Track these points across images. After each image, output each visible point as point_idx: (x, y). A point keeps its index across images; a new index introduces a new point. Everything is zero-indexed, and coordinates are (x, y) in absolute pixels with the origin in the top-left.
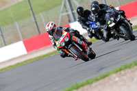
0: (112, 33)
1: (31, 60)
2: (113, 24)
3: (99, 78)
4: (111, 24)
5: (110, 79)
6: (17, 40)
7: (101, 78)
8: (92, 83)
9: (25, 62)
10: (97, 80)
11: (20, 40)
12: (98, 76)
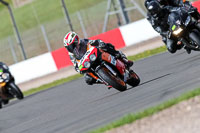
0: (179, 43)
1: (62, 80)
2: (180, 30)
3: (162, 106)
4: (176, 29)
5: (178, 108)
6: (43, 51)
7: (166, 107)
8: (152, 113)
9: (54, 83)
10: (161, 110)
11: (46, 52)
12: (161, 104)
